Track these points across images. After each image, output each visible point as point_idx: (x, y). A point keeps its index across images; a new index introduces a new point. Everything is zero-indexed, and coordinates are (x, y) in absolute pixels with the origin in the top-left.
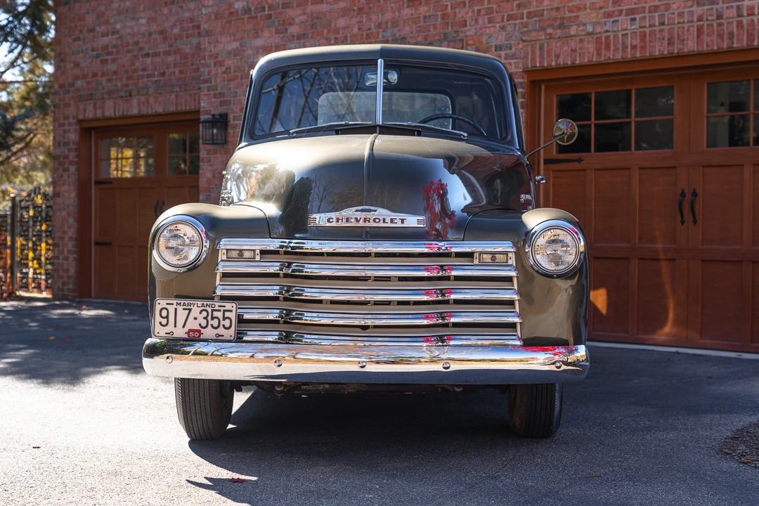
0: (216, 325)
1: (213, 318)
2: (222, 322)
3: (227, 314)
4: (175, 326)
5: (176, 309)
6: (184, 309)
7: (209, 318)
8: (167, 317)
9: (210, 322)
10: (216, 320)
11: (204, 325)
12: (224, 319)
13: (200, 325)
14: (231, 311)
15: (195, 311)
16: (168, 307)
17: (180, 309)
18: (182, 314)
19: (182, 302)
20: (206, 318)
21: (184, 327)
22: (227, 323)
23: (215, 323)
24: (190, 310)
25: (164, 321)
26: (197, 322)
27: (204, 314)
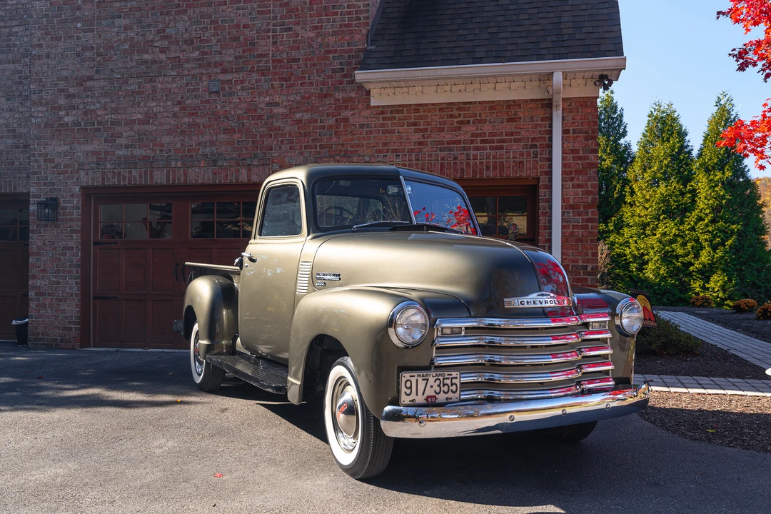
0: (446, 390)
1: (444, 385)
2: (451, 388)
3: (454, 381)
4: (417, 395)
5: (417, 380)
6: (423, 380)
7: (441, 385)
8: (411, 388)
9: (442, 389)
10: (446, 387)
11: (438, 391)
12: (452, 384)
13: (435, 391)
14: (456, 378)
15: (431, 380)
16: (411, 379)
17: (420, 379)
18: (422, 384)
19: (422, 374)
20: (439, 386)
21: (423, 394)
22: (454, 388)
23: (446, 389)
24: (428, 380)
25: (408, 391)
26: (433, 389)
27: (438, 382)
